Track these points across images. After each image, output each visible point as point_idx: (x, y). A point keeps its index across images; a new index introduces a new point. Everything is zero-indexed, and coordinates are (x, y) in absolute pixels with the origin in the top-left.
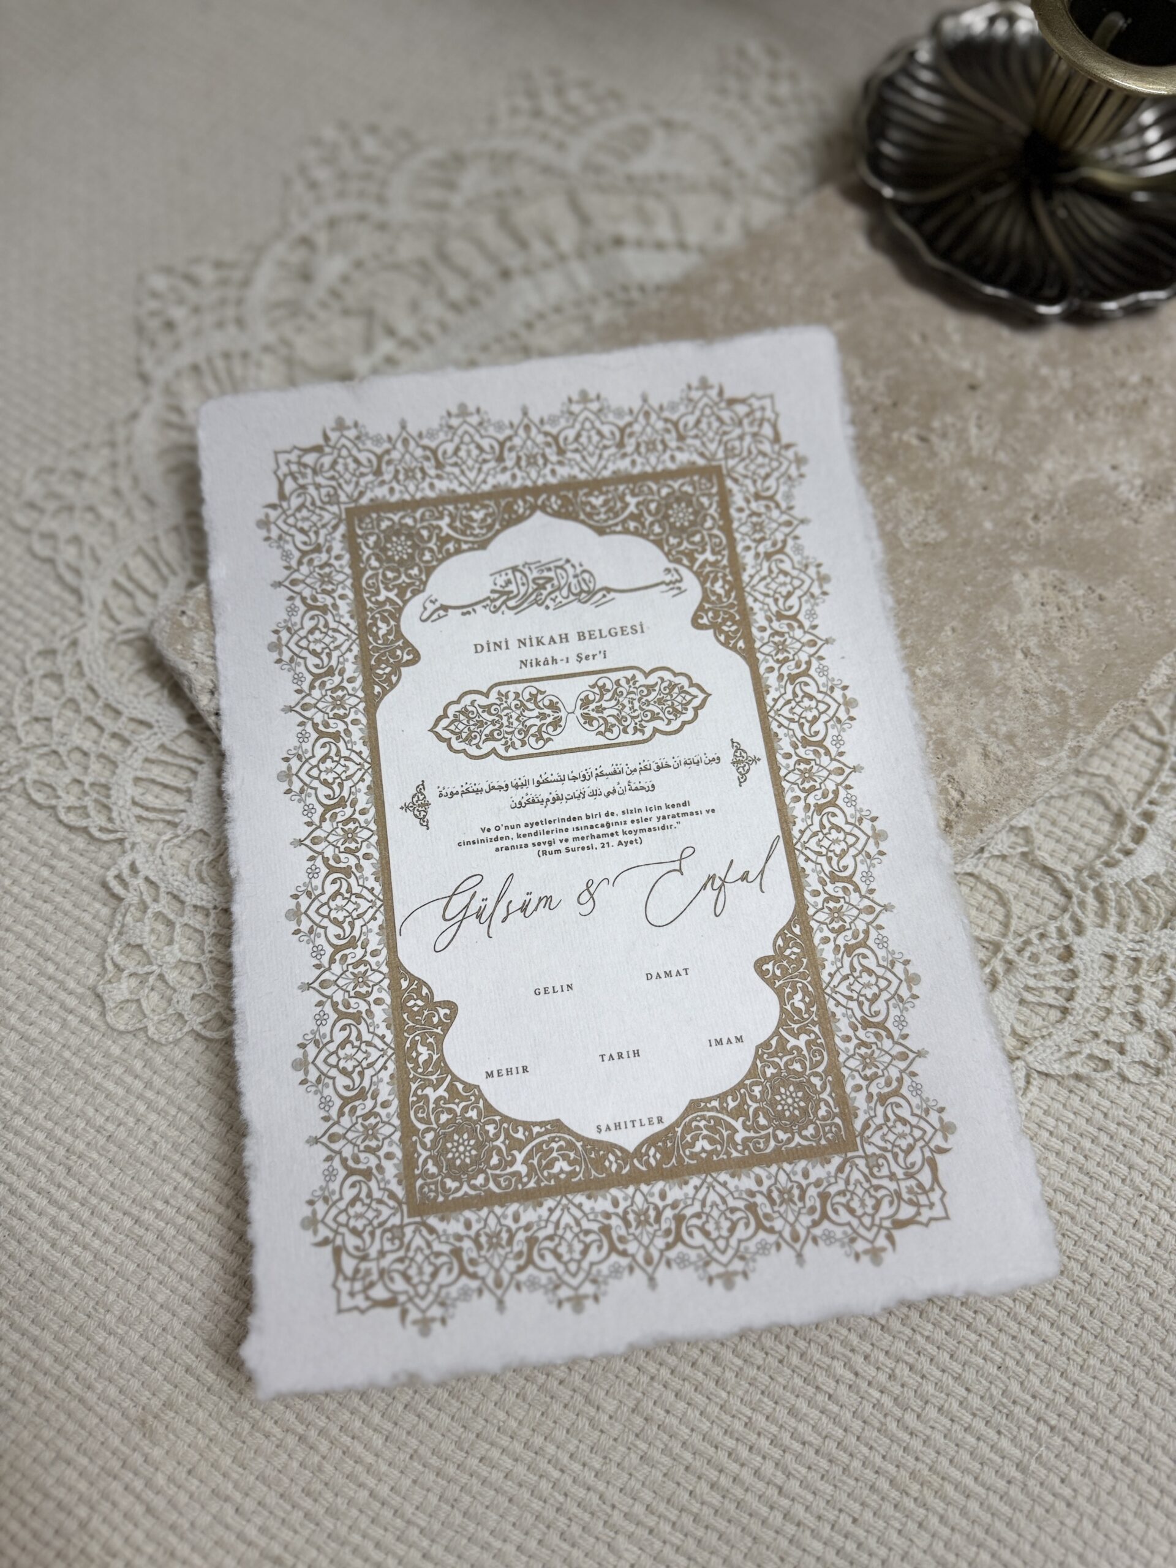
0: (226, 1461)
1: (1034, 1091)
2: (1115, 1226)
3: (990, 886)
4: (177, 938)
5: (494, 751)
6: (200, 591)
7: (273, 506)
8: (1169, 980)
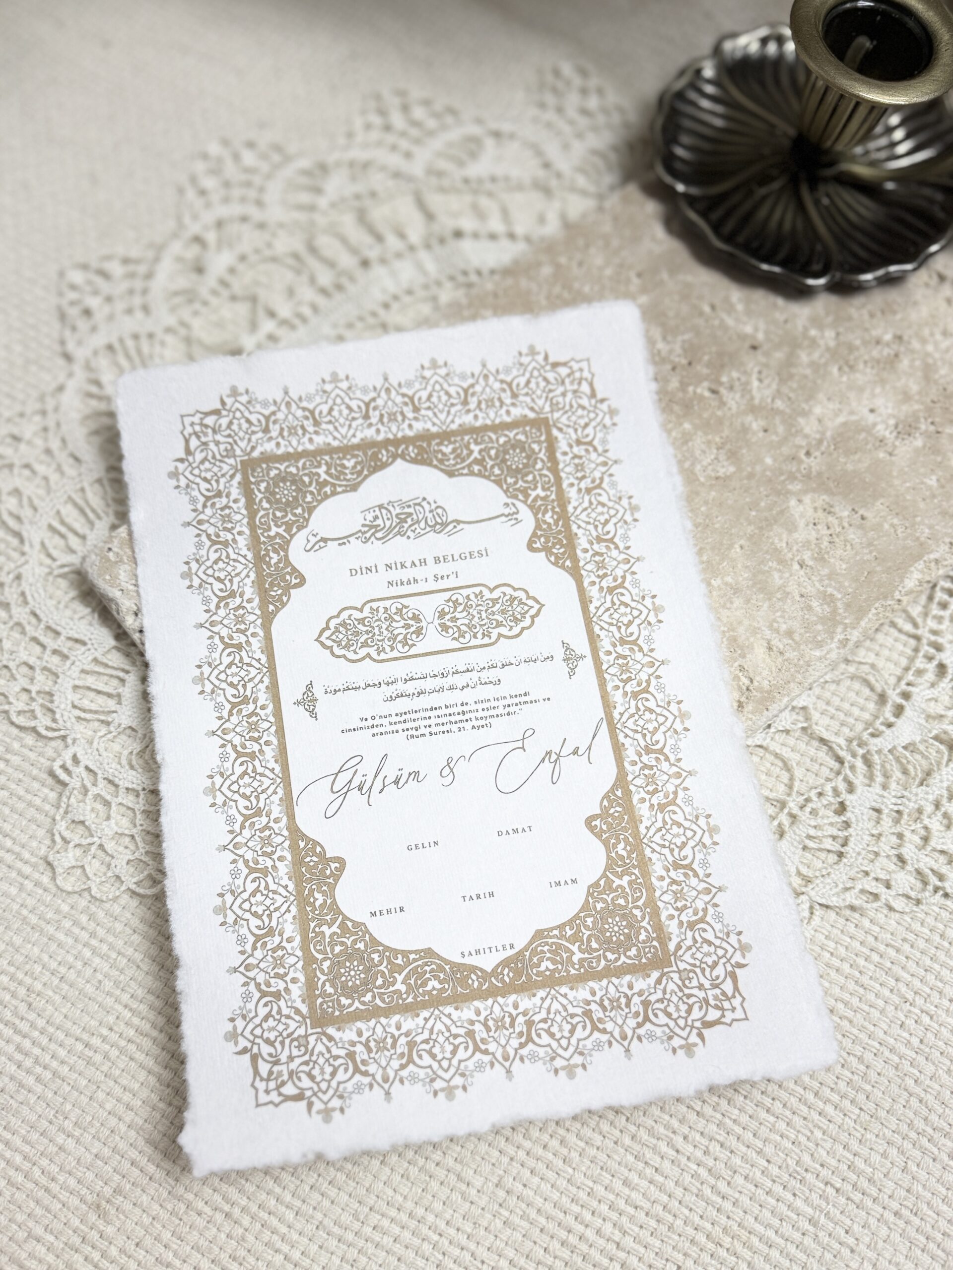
0: (166, 1236)
1: (816, 920)
2: (885, 1027)
3: (777, 756)
4: (113, 814)
5: (368, 655)
6: (122, 531)
7: (181, 460)
8: (926, 828)
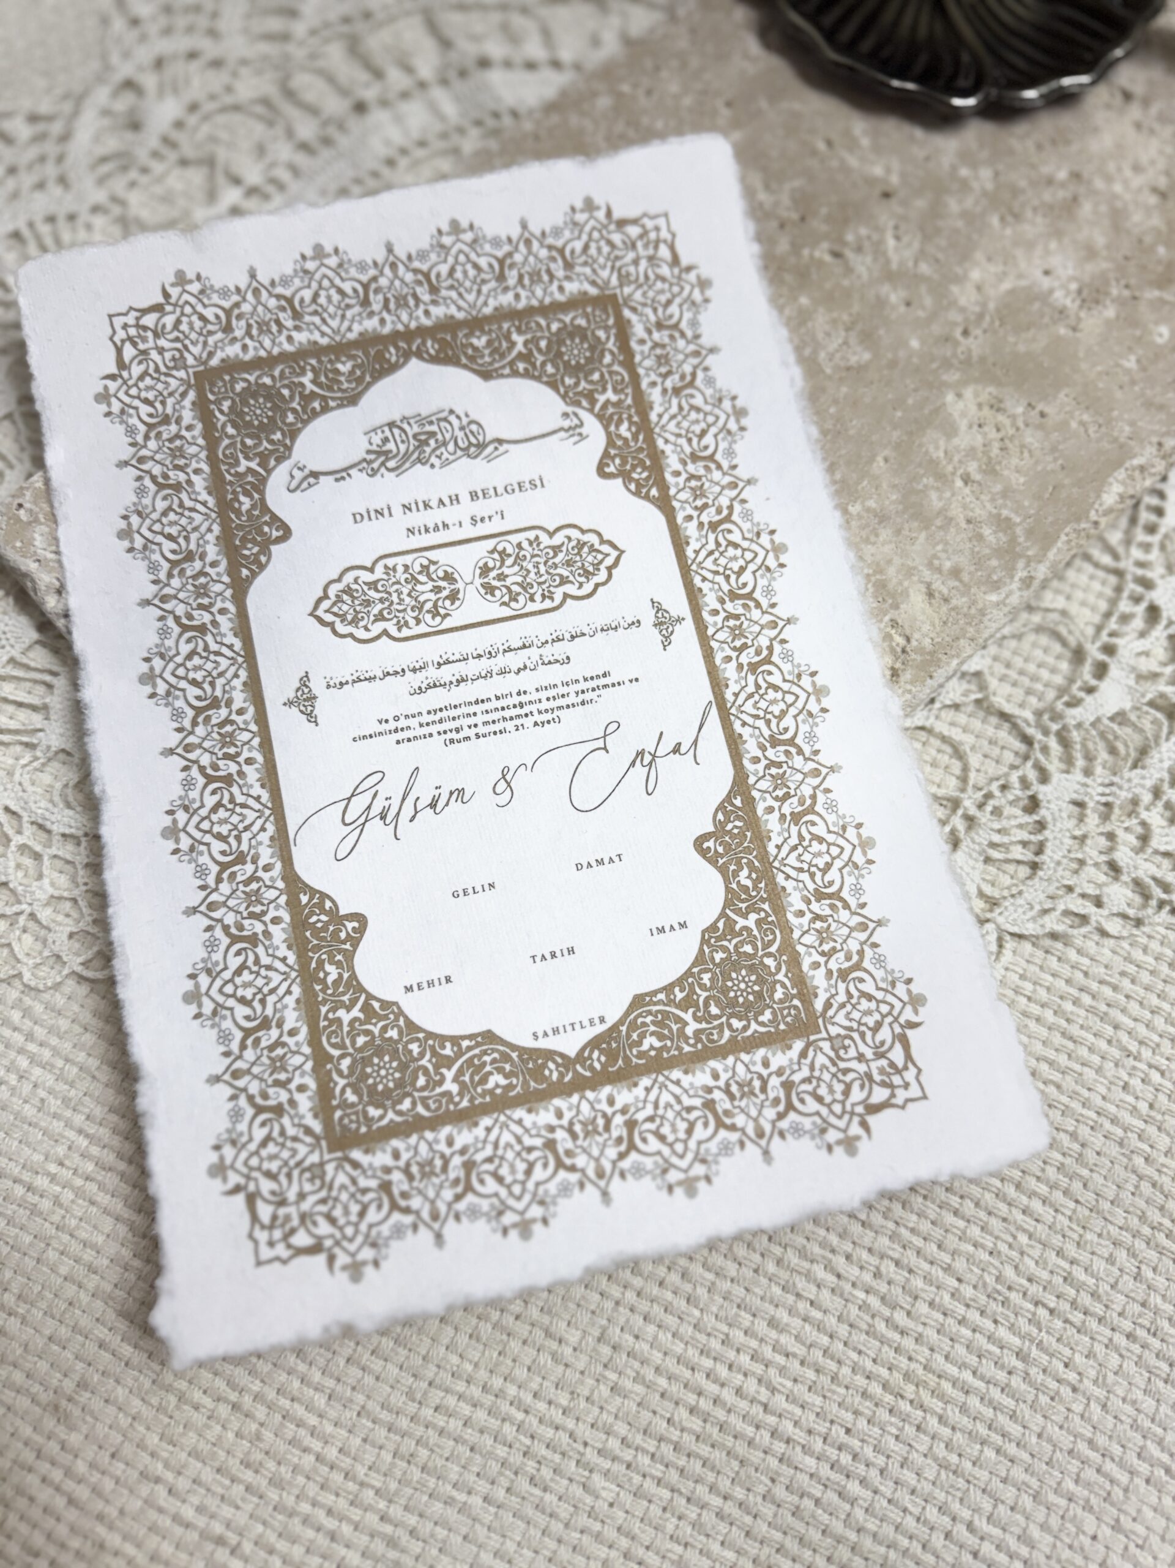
0: (153, 1440)
1: (1007, 954)
2: (1104, 1091)
3: (944, 739)
4: (46, 872)
5: (385, 632)
6: (37, 480)
7: (112, 377)
8: (1144, 824)
